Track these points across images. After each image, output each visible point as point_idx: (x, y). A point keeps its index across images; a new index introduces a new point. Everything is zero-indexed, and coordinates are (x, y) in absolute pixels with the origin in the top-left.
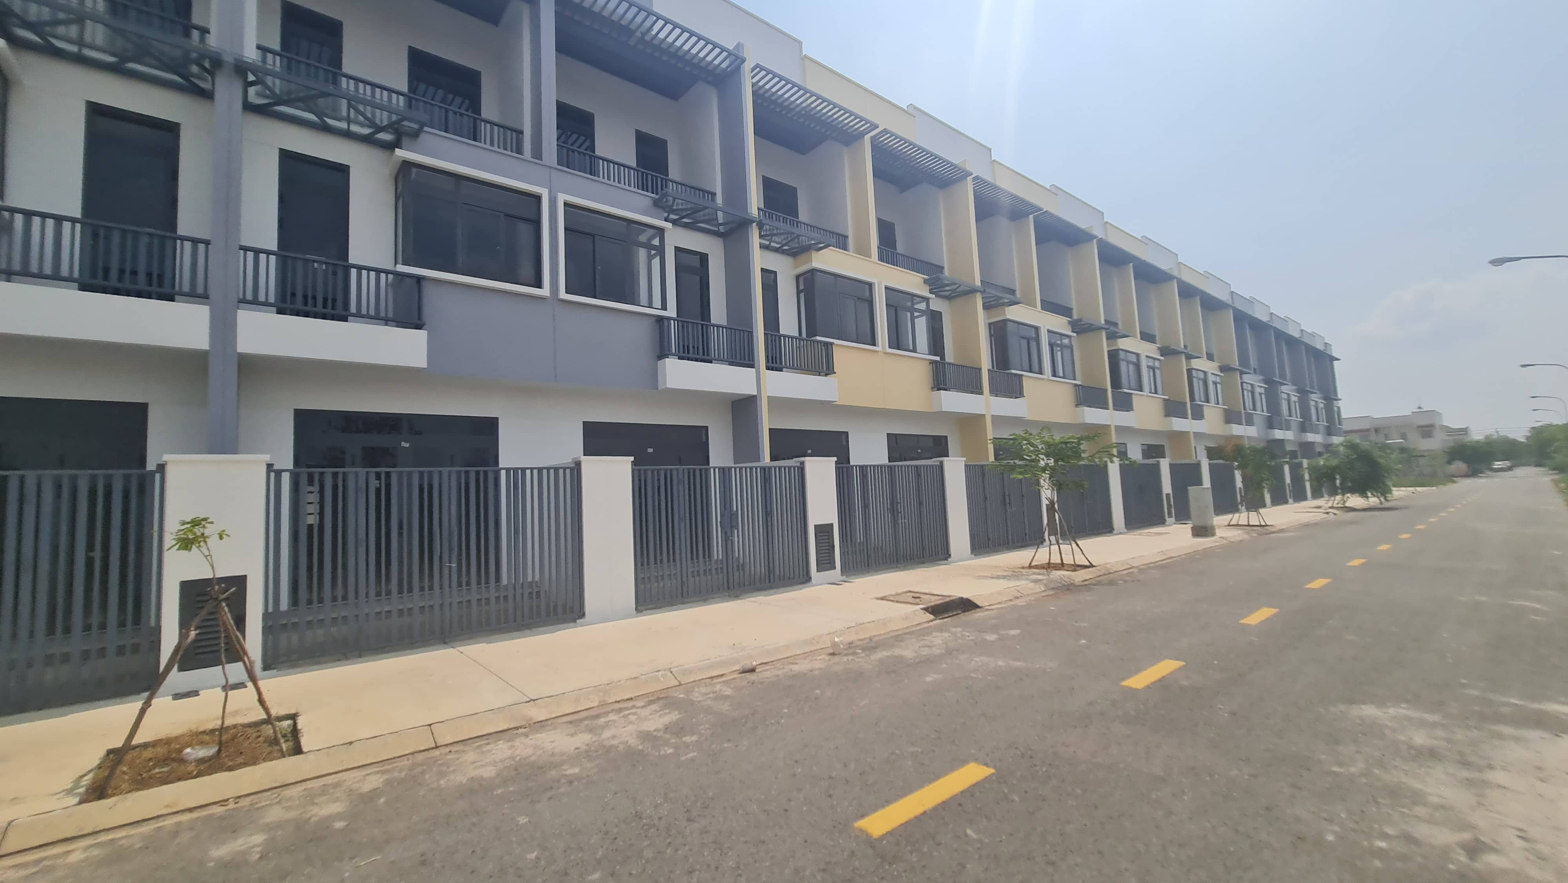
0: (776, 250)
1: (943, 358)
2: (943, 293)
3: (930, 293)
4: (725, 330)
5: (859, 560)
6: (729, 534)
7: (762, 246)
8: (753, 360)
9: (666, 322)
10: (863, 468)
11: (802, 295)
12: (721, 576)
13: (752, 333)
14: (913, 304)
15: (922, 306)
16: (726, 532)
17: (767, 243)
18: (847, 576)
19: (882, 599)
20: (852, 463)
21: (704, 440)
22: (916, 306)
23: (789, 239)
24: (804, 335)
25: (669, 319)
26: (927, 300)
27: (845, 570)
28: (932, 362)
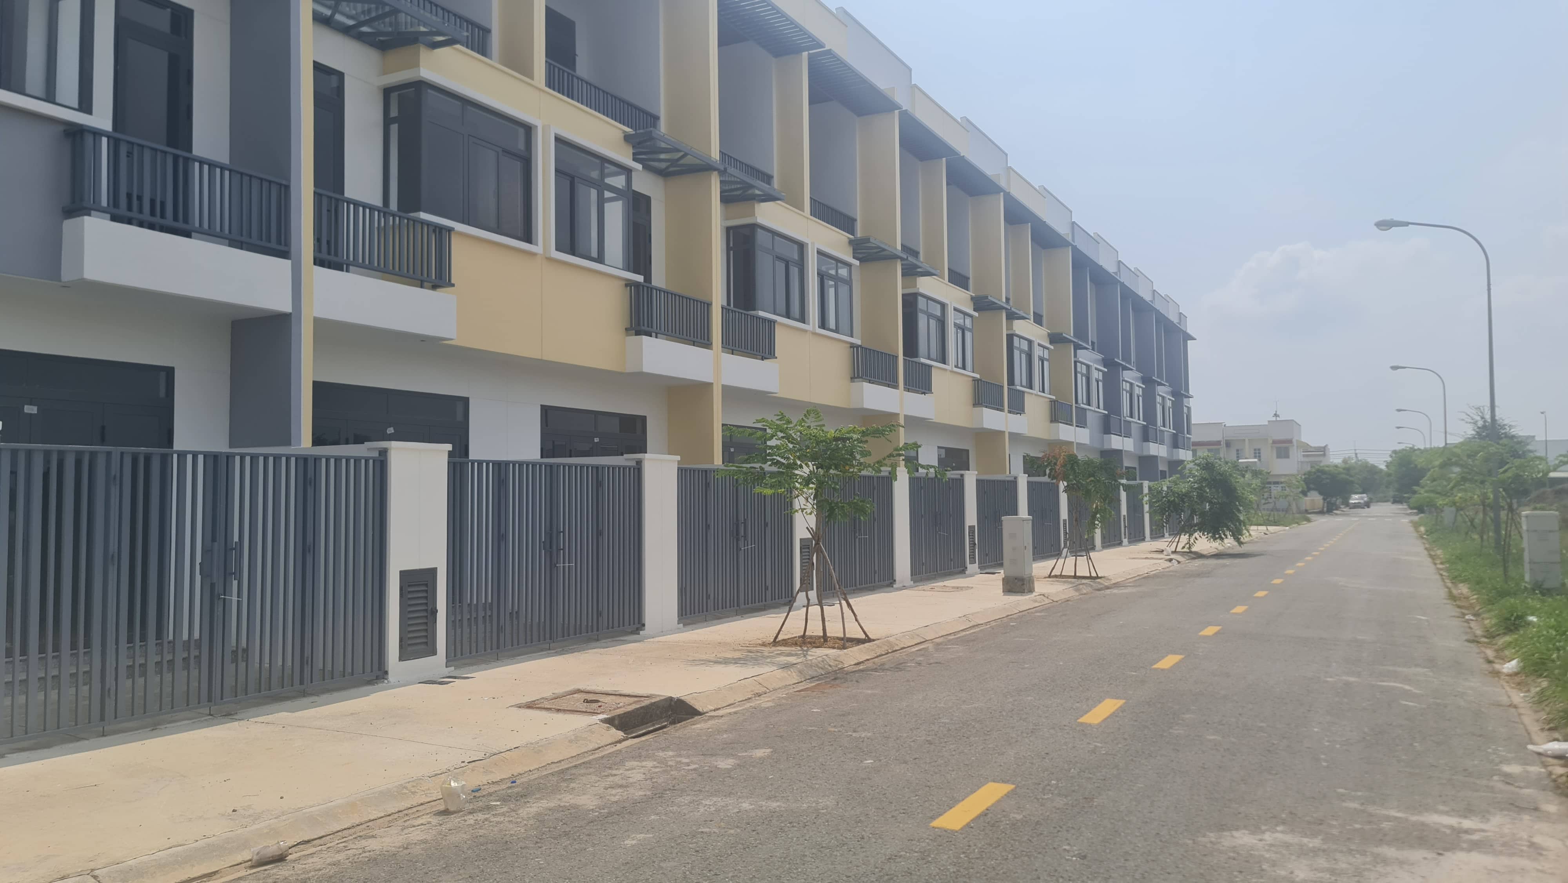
0: (346, 31)
1: (648, 278)
2: (656, 164)
3: (634, 160)
4: (227, 173)
5: (481, 635)
6: (219, 588)
7: (319, 19)
8: (287, 243)
9: (89, 140)
10: (500, 467)
11: (394, 128)
12: (194, 673)
13: (287, 188)
14: (603, 175)
15: (619, 182)
16: (212, 586)
17: (328, 12)
18: (457, 667)
19: (530, 706)
20: (472, 457)
21: (162, 393)
22: (608, 181)
23: (373, 14)
24: (394, 206)
25: (97, 134)
26: (628, 171)
27: (452, 658)
28: (629, 284)
